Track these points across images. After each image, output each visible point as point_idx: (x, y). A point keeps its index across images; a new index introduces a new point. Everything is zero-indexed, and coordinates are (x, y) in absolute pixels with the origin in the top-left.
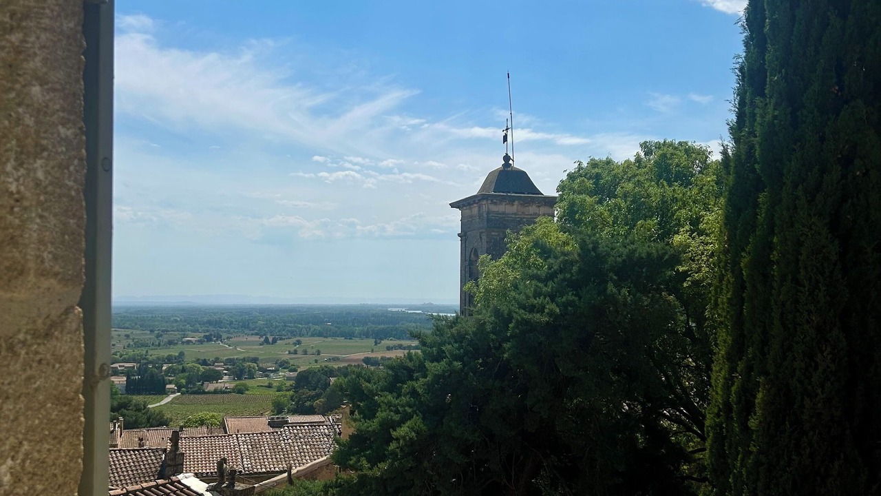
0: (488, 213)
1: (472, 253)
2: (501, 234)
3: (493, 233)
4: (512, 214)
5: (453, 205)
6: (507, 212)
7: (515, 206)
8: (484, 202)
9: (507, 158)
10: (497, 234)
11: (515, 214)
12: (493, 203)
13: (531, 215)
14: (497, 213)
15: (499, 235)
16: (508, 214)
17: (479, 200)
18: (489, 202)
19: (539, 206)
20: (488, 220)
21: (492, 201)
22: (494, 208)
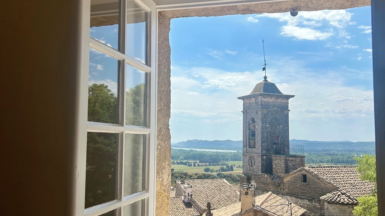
0: (261, 102)
1: (250, 120)
2: (267, 111)
3: (264, 111)
4: (272, 102)
5: (239, 98)
6: (269, 102)
7: (273, 99)
8: (260, 97)
9: (265, 78)
10: (265, 111)
11: (273, 102)
12: (264, 97)
13: (279, 103)
14: (266, 102)
15: (266, 112)
16: (270, 102)
17: (258, 96)
18: (262, 97)
19: (282, 99)
20: (262, 105)
21: (264, 96)
22: (264, 100)
